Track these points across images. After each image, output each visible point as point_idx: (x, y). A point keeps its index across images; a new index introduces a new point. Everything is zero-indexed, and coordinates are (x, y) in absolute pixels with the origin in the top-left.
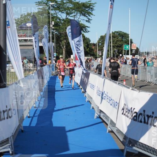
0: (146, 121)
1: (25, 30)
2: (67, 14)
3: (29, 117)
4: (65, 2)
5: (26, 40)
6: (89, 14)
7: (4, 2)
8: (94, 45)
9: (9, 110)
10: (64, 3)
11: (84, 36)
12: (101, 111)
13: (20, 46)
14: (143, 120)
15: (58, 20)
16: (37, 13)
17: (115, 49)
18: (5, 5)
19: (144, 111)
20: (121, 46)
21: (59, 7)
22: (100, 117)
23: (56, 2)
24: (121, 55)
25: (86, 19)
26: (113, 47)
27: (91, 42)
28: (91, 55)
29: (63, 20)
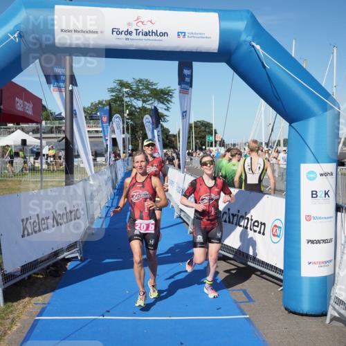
0: (231, 220)
1: (96, 119)
2: (144, 101)
3: (101, 218)
4: (141, 88)
5: (97, 132)
6: (168, 101)
7: (70, 88)
8: (175, 136)
9: (77, 210)
10: (140, 90)
11: (162, 126)
12: (181, 210)
13: (90, 137)
14: (227, 220)
15: (134, 109)
16: (109, 101)
17: (198, 141)
18: (71, 92)
19: (229, 209)
20: (204, 137)
21: (135, 94)
22: (180, 217)
23: (131, 88)
24: (204, 147)
25: (164, 107)
26: (196, 138)
27: (170, 133)
28: (171, 148)
29: (139, 108)
